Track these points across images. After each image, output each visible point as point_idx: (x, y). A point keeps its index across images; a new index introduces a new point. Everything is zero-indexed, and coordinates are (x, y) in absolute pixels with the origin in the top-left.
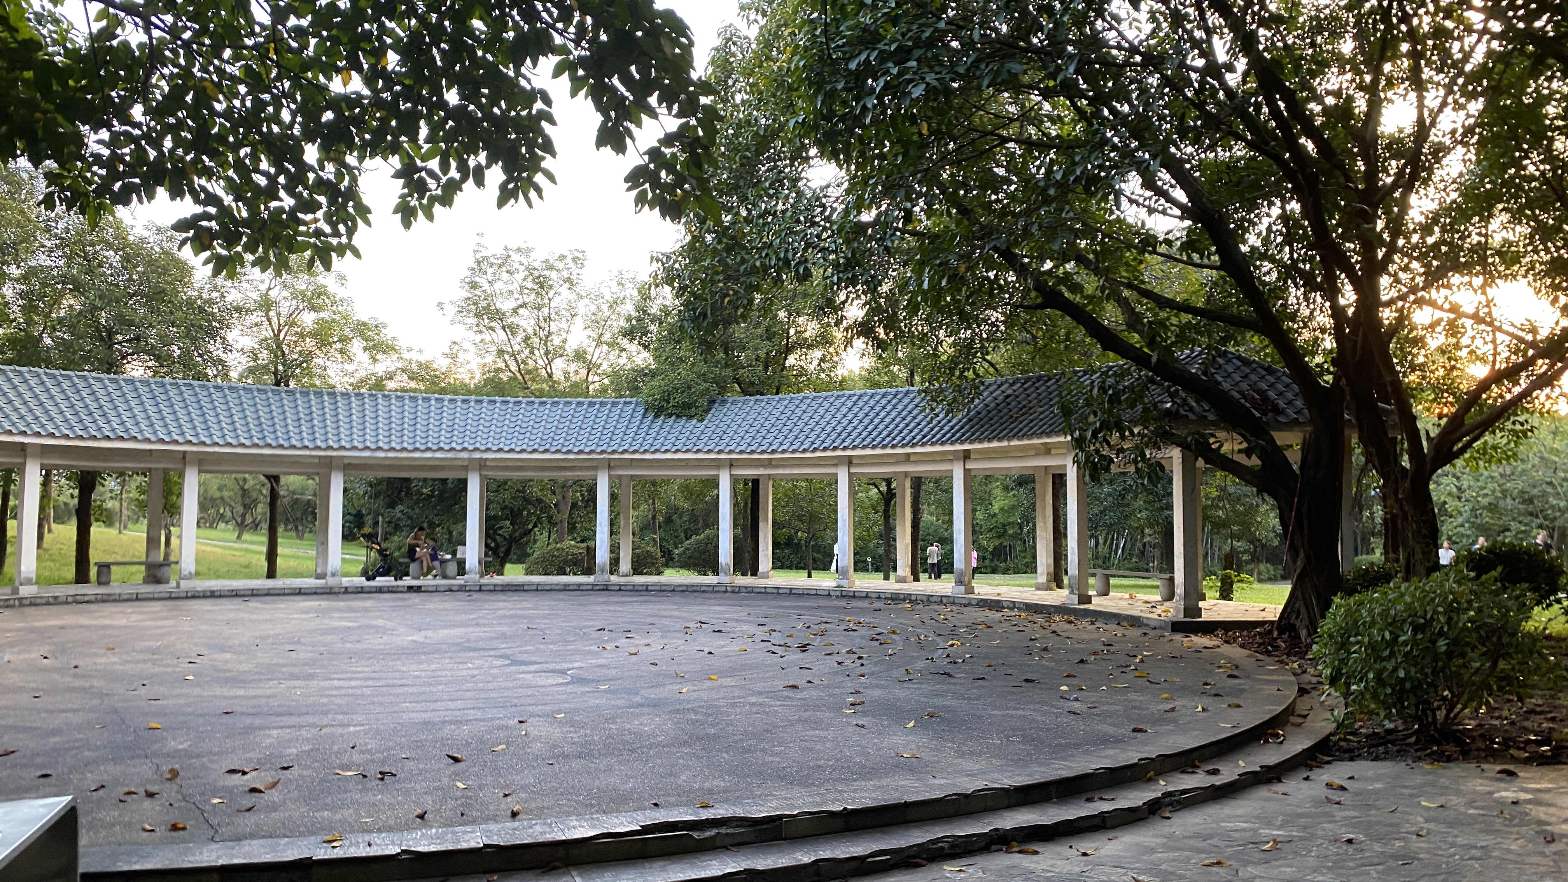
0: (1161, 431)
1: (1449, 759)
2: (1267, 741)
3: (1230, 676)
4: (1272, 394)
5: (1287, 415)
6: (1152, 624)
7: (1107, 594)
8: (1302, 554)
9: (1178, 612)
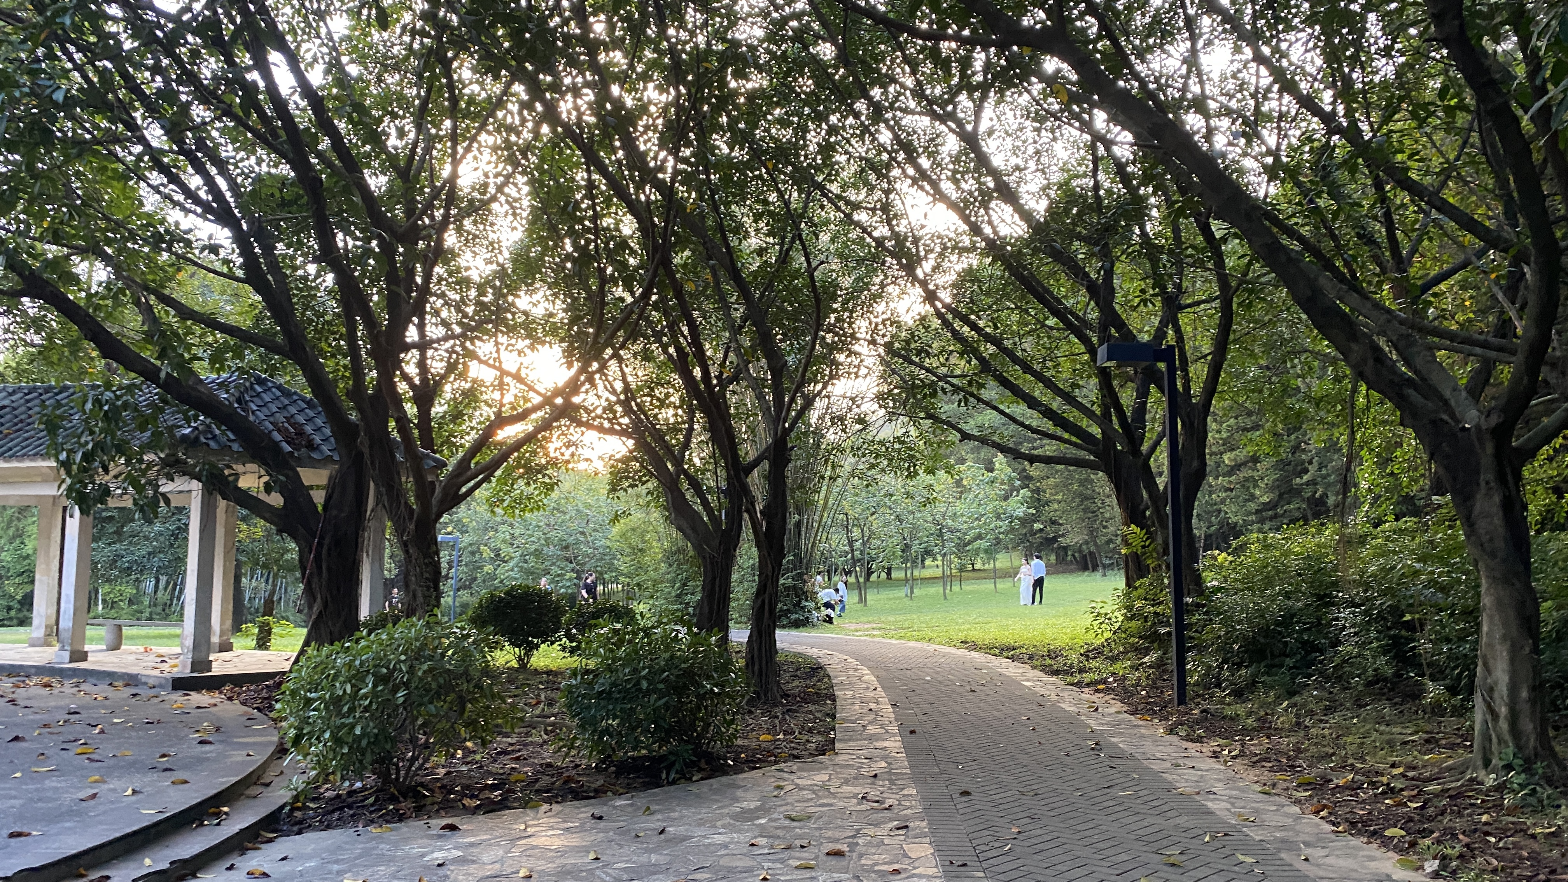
0: (173, 459)
1: (401, 818)
2: (201, 825)
3: (201, 742)
4: (309, 429)
5: (321, 452)
6: (151, 682)
7: (117, 648)
8: (319, 600)
9: (184, 667)
